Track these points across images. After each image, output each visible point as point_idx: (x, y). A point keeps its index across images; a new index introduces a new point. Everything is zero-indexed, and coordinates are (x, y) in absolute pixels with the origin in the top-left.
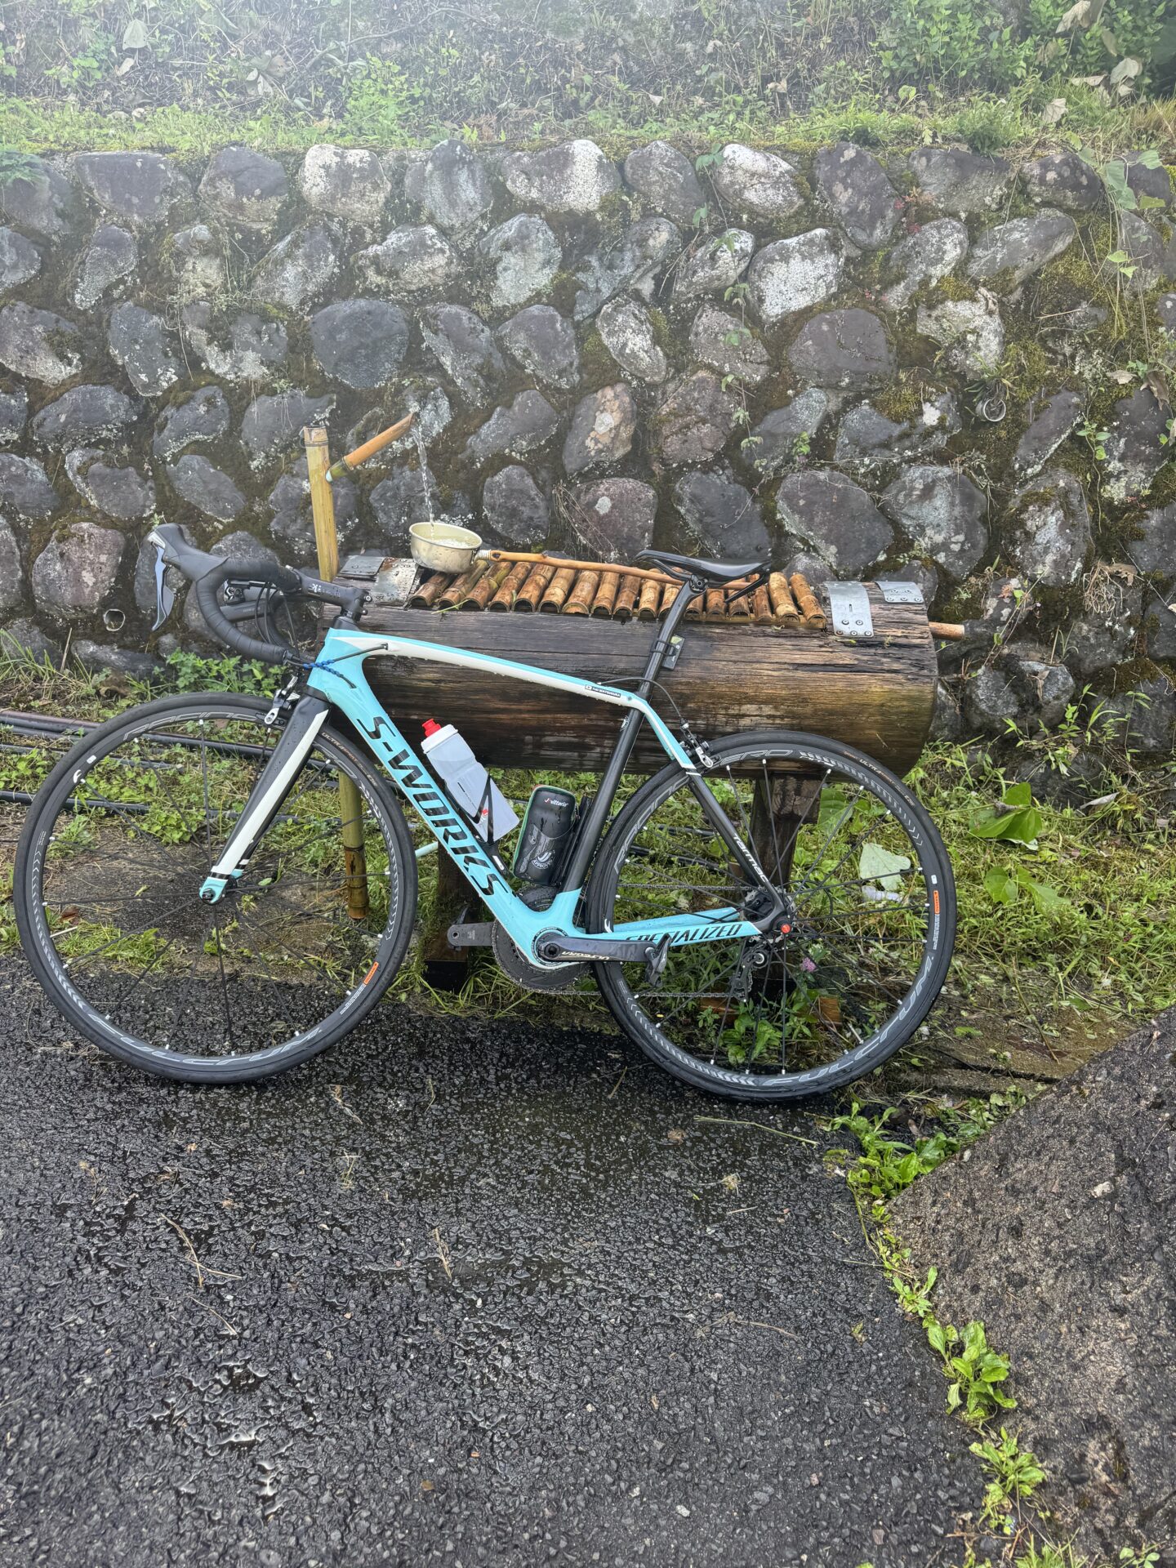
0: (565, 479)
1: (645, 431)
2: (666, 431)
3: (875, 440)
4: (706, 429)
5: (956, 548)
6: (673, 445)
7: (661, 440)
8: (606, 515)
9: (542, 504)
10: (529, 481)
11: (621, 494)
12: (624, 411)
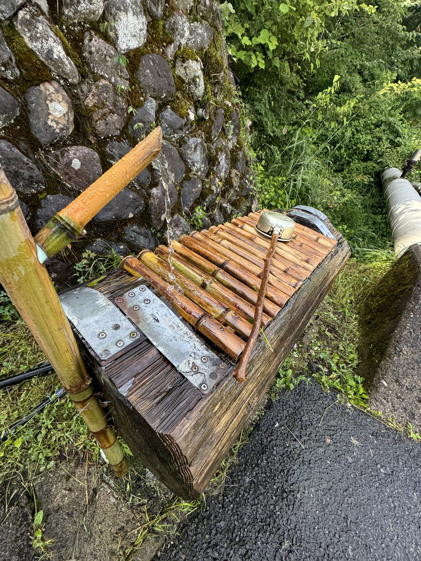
0: (41, 147)
1: (81, 116)
2: (95, 117)
3: (178, 126)
4: (115, 117)
5: (202, 169)
6: (100, 126)
7: (94, 123)
8: (79, 170)
9: (34, 166)
10: (17, 151)
11: (84, 157)
12: (67, 102)
